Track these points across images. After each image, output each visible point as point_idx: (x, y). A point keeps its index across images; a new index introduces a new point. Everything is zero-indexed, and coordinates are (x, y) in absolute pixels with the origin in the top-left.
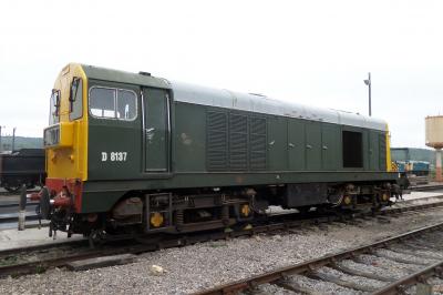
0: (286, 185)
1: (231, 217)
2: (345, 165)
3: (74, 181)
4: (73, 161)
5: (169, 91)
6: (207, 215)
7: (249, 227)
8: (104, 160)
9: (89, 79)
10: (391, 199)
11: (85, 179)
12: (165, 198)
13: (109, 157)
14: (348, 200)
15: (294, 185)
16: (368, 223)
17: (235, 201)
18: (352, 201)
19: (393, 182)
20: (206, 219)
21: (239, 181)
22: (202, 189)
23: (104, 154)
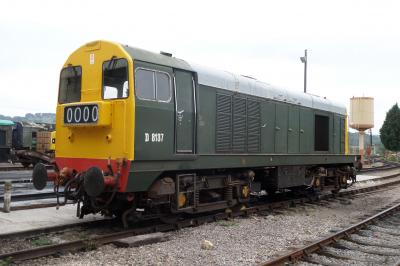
0: (277, 167)
1: (234, 198)
2: (316, 149)
3: (121, 161)
4: (109, 141)
5: (194, 74)
6: (217, 196)
7: (244, 208)
8: (147, 140)
9: (134, 60)
10: (348, 182)
11: (132, 159)
12: (191, 178)
13: (150, 137)
14: (318, 182)
15: (283, 167)
16: (334, 204)
17: (238, 182)
18: (321, 183)
19: (351, 165)
20: (216, 200)
21: (244, 163)
22: (216, 170)
23: (147, 135)
